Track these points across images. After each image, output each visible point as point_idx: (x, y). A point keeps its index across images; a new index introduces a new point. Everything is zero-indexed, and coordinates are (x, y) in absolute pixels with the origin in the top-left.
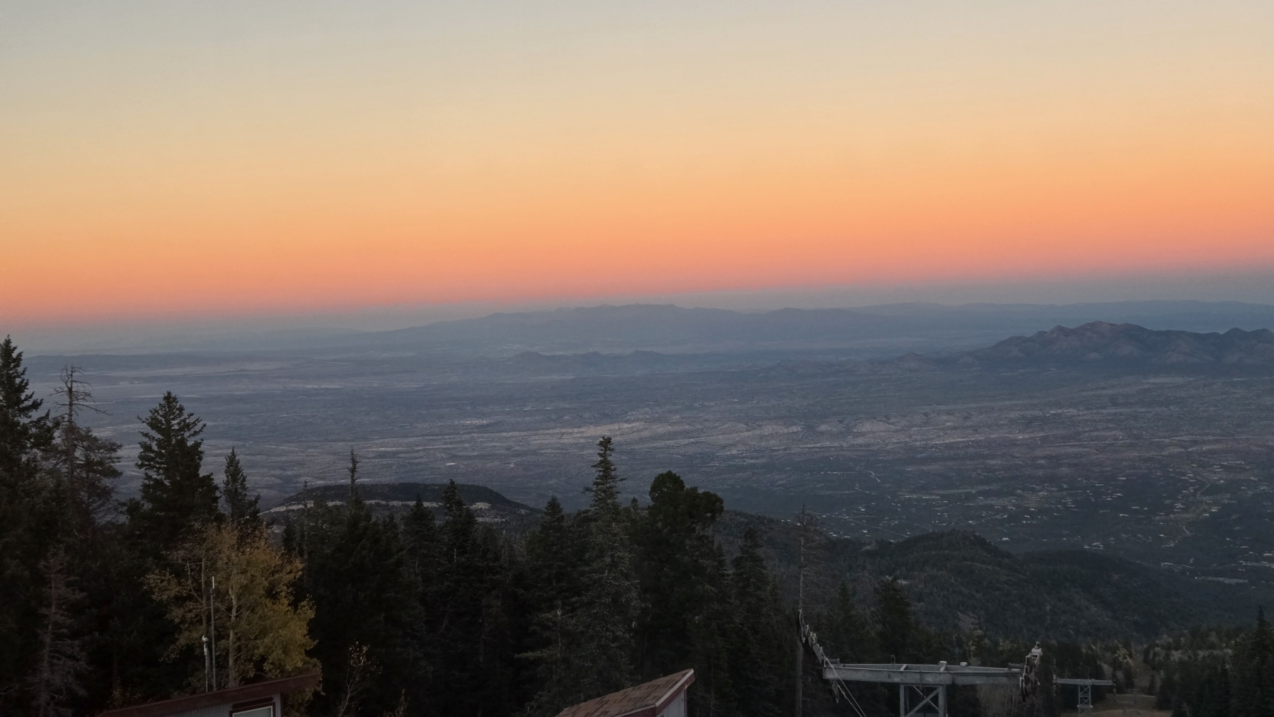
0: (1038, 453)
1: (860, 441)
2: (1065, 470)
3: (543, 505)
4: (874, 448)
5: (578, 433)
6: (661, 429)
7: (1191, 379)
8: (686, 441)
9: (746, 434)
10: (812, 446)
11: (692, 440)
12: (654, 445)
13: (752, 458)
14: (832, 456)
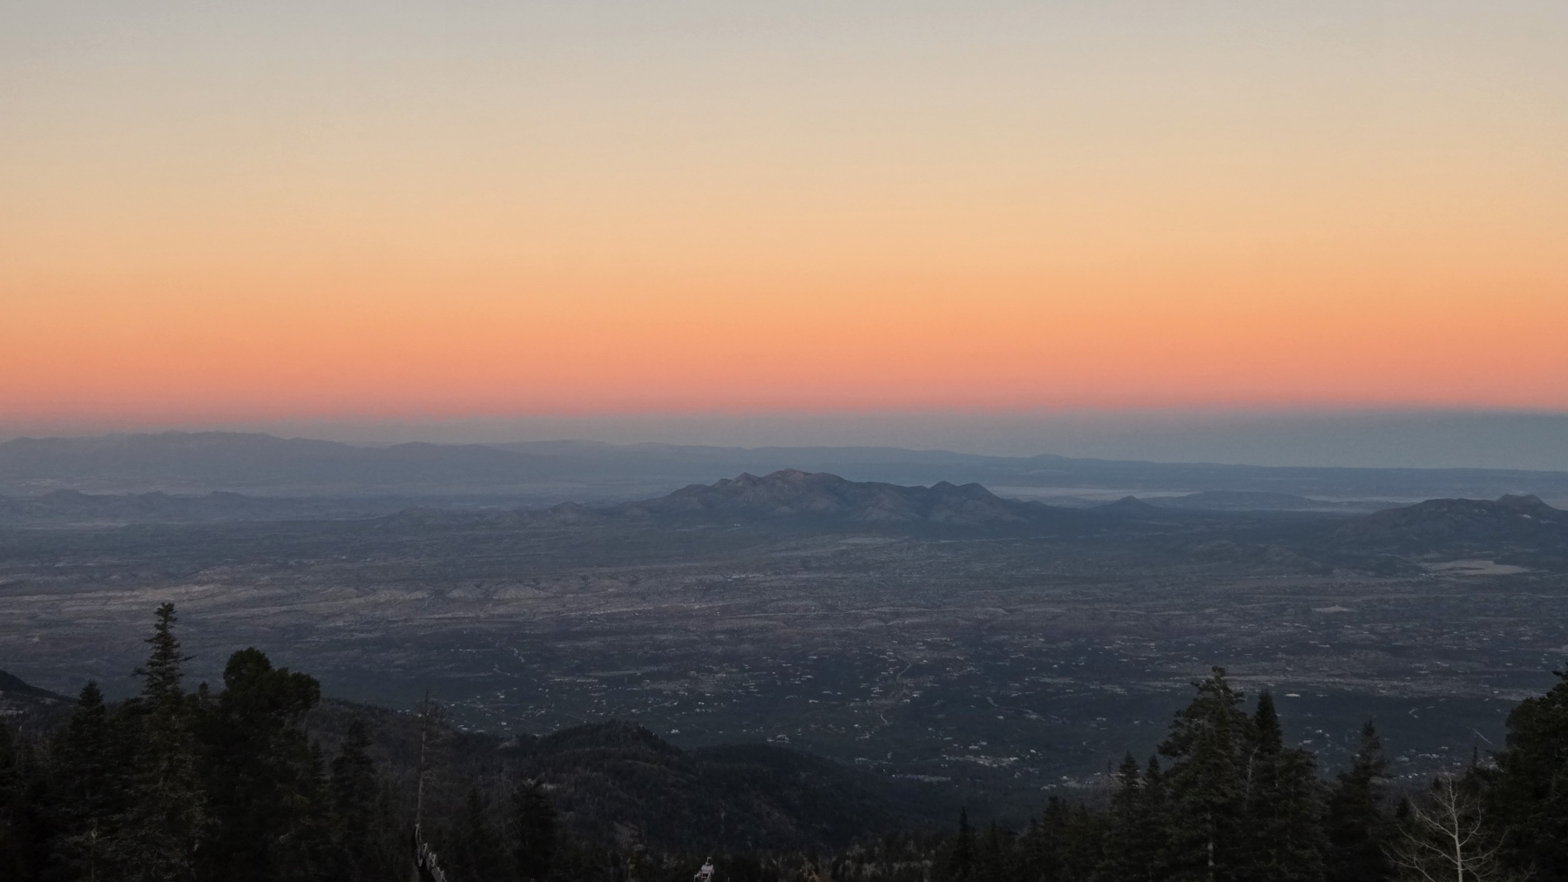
0: (718, 626)
1: (502, 610)
2: (746, 647)
3: (76, 694)
4: (520, 619)
5: (129, 597)
6: (242, 593)
7: (893, 540)
8: (277, 609)
9: (357, 601)
10: (440, 616)
11: (285, 608)
12: (234, 614)
13: (362, 632)
14: (466, 630)
